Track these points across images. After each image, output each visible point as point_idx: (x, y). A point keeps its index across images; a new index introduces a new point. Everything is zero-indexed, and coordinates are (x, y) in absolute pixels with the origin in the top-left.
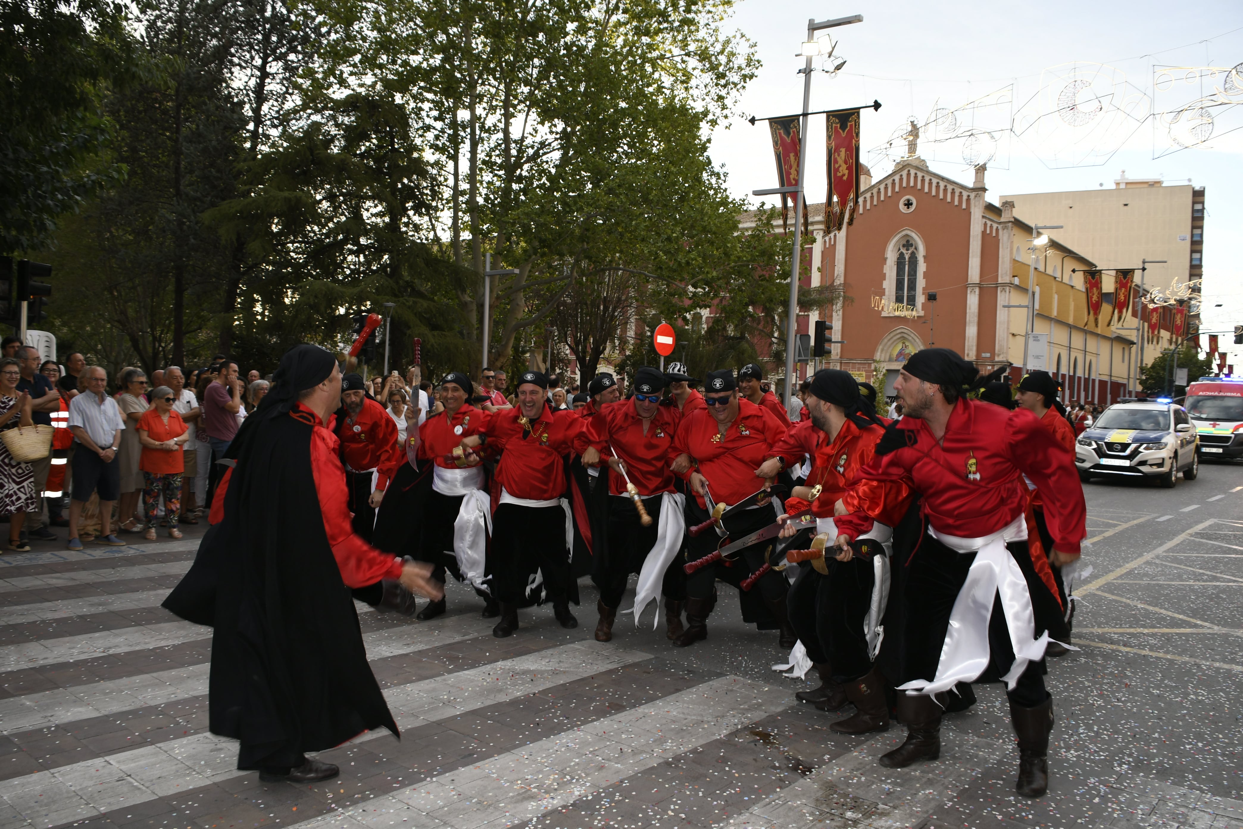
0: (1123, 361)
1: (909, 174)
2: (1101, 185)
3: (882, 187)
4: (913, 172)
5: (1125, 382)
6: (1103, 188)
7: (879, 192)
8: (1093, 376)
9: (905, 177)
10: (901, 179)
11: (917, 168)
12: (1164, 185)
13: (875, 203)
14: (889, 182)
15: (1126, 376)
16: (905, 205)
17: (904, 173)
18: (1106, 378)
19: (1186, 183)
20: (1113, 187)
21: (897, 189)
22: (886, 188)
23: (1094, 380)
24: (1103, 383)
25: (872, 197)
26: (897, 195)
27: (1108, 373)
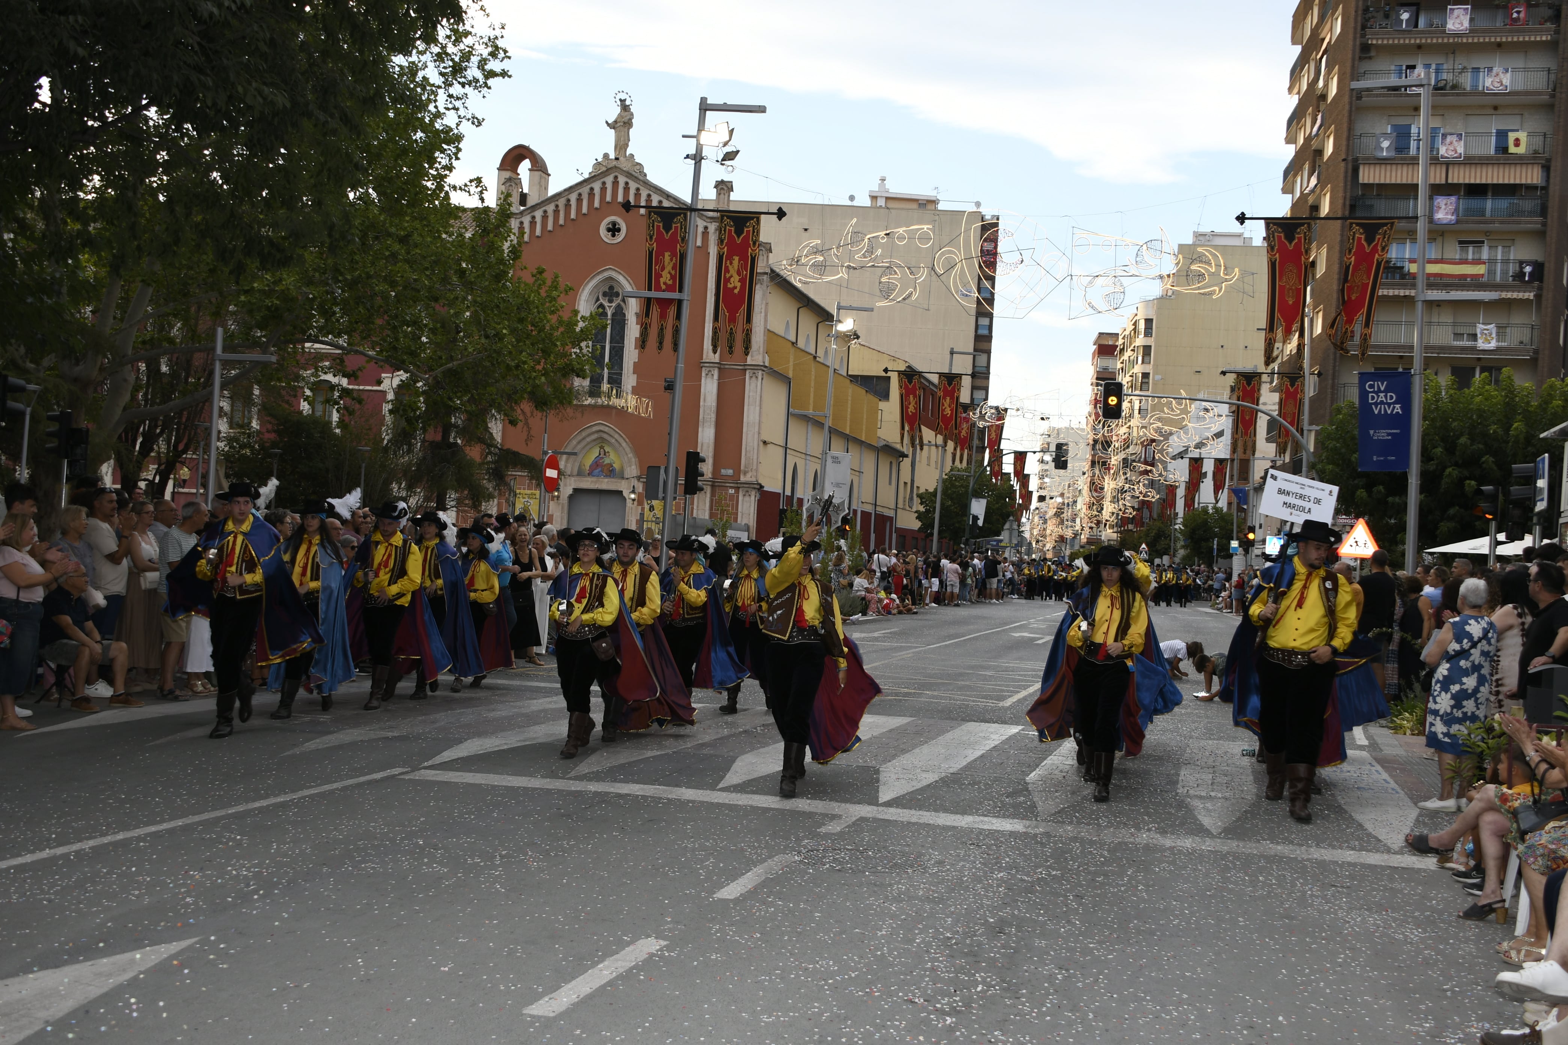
0: (890, 483)
1: (616, 183)
2: (852, 198)
3: (573, 197)
4: (622, 180)
5: (891, 514)
6: (855, 203)
7: (568, 205)
8: (854, 507)
9: (609, 186)
10: (603, 189)
11: (629, 175)
12: (940, 207)
13: (561, 222)
14: (585, 191)
15: (893, 506)
16: (609, 230)
17: (609, 180)
18: (869, 508)
19: (975, 209)
20: (867, 203)
21: (597, 204)
22: (579, 200)
23: (855, 511)
24: (866, 515)
25: (556, 211)
26: (597, 214)
27: (871, 500)
